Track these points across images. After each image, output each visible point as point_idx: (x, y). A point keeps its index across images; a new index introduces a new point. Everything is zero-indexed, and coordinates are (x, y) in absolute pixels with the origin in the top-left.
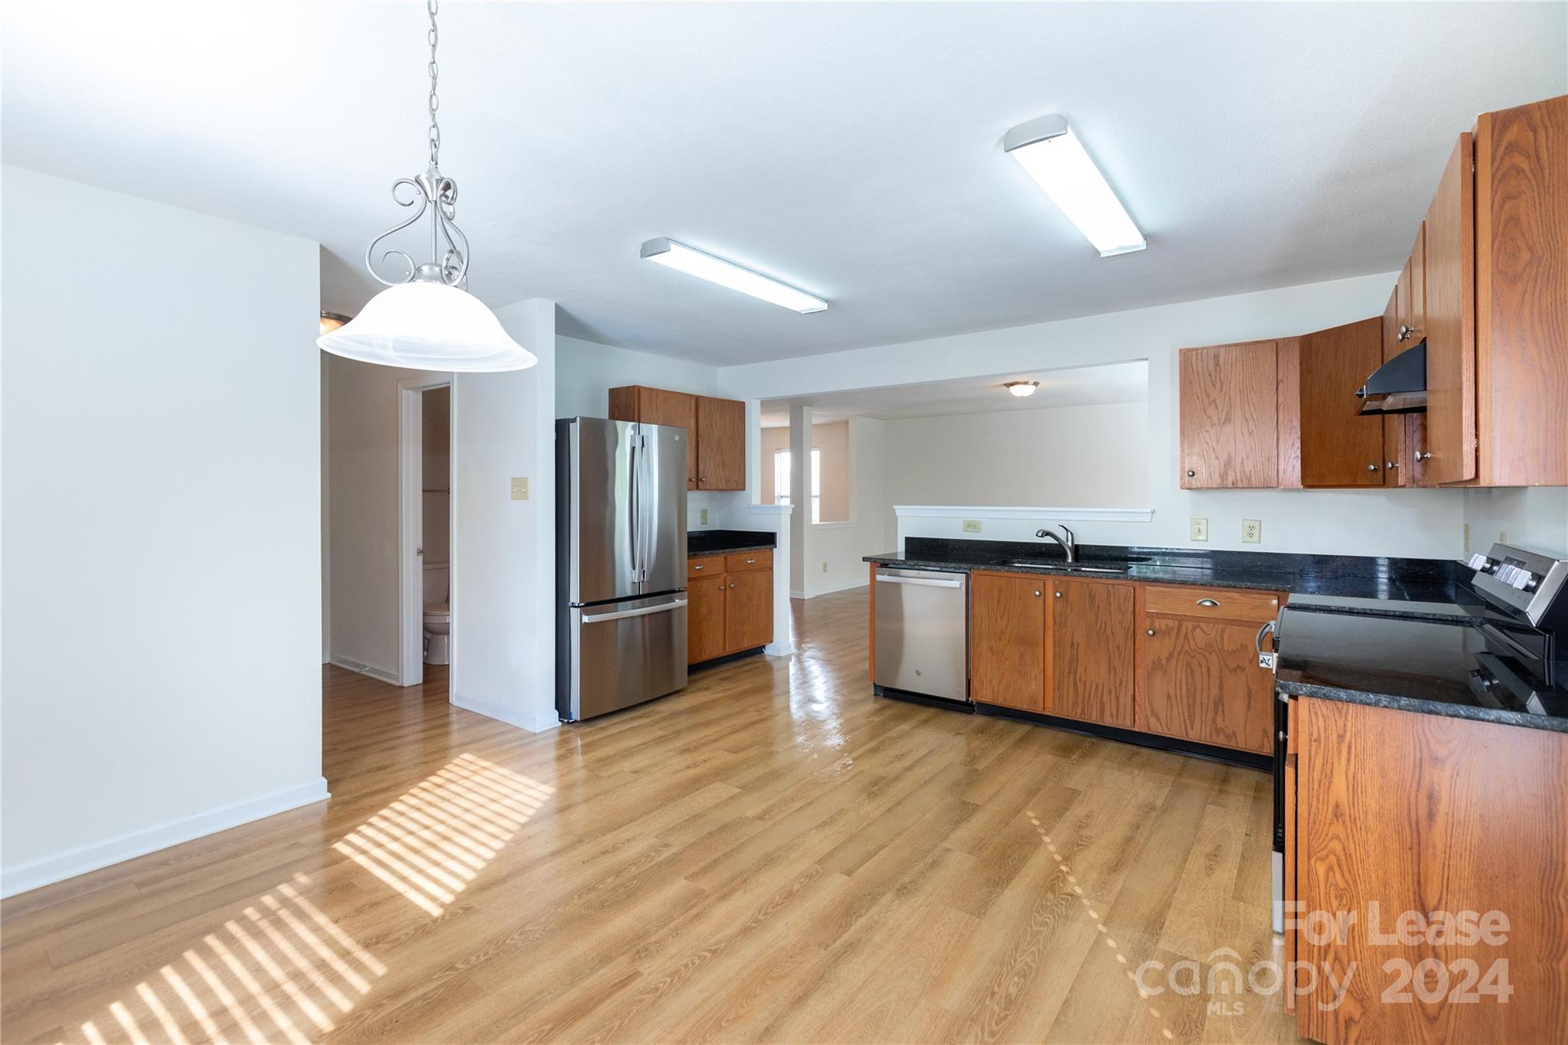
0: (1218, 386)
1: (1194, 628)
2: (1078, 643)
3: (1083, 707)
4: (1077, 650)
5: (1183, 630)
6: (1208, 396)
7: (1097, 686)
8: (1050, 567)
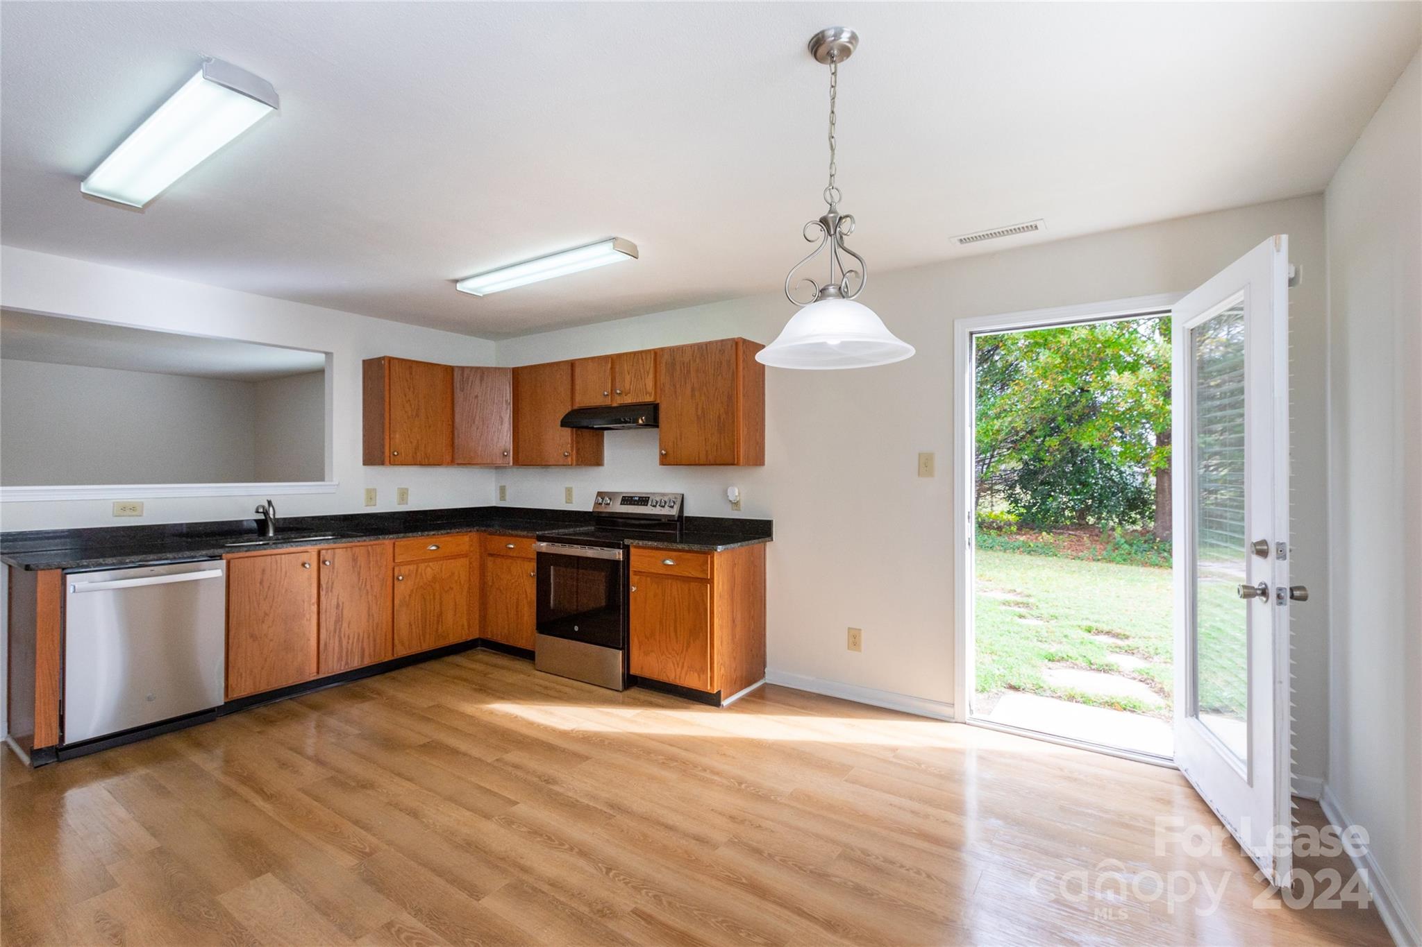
0: (412, 389)
1: (426, 567)
2: (343, 603)
3: (347, 659)
4: (342, 610)
5: (420, 570)
6: (405, 396)
7: (359, 635)
8: (261, 543)
